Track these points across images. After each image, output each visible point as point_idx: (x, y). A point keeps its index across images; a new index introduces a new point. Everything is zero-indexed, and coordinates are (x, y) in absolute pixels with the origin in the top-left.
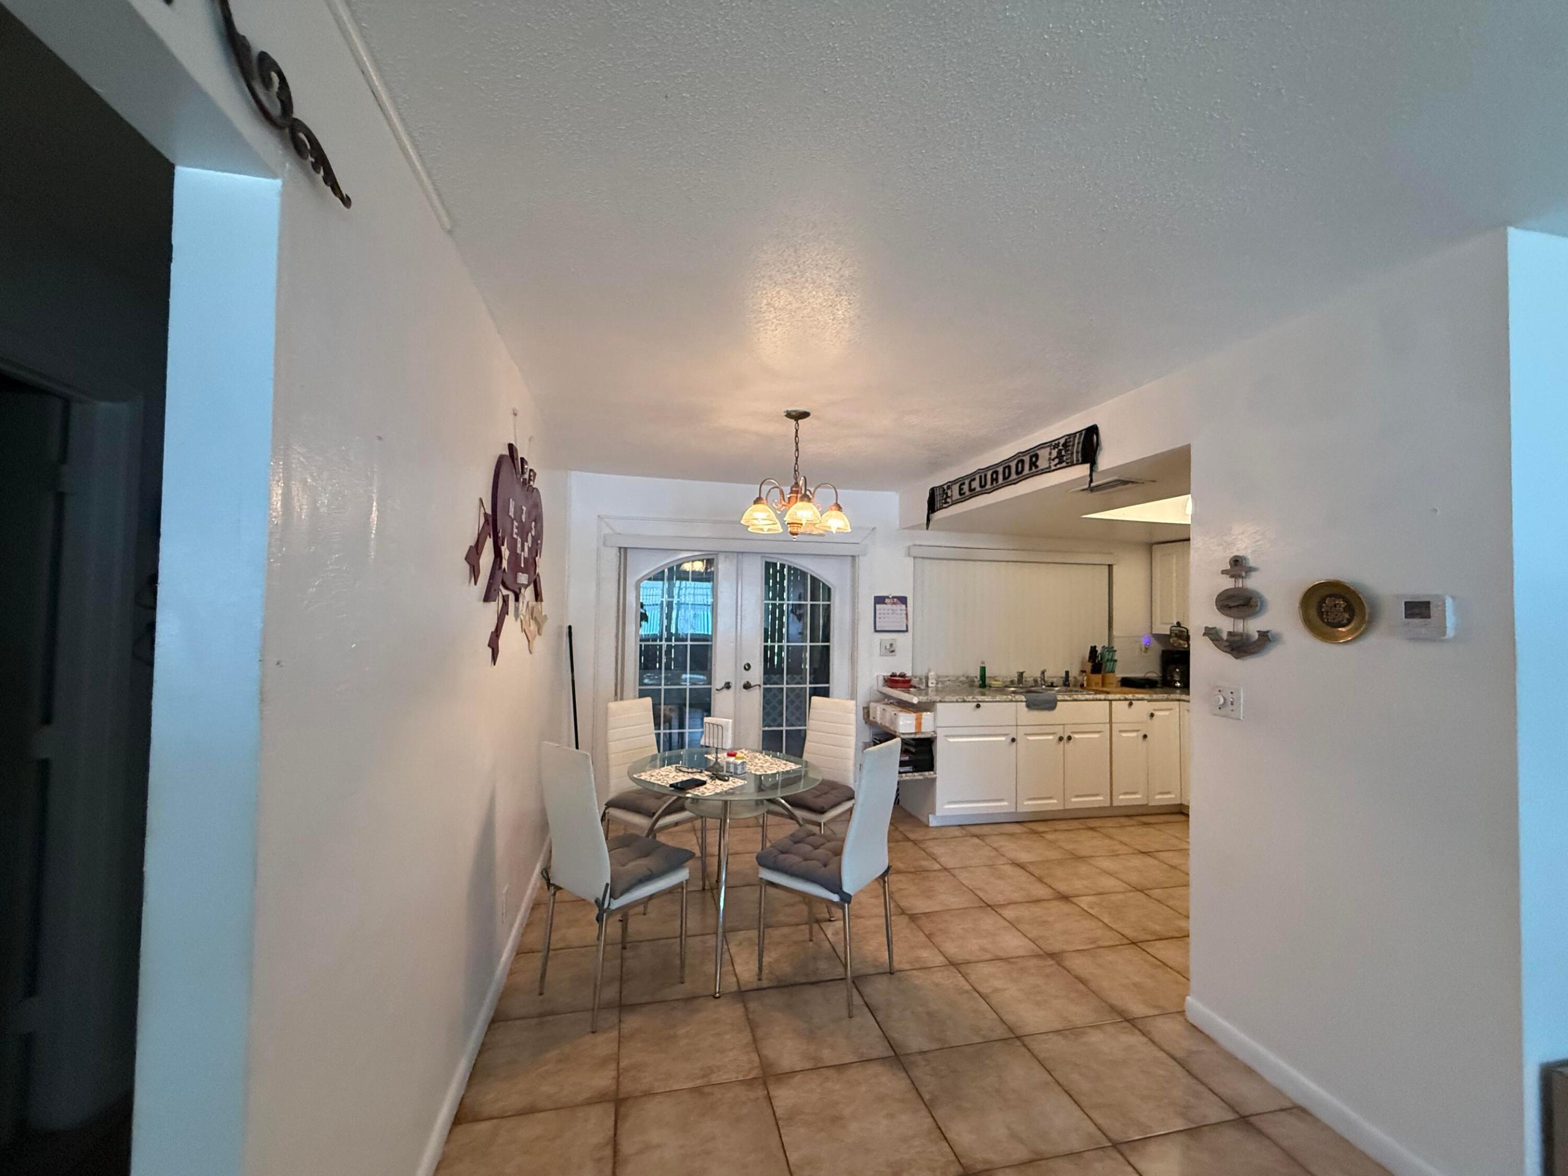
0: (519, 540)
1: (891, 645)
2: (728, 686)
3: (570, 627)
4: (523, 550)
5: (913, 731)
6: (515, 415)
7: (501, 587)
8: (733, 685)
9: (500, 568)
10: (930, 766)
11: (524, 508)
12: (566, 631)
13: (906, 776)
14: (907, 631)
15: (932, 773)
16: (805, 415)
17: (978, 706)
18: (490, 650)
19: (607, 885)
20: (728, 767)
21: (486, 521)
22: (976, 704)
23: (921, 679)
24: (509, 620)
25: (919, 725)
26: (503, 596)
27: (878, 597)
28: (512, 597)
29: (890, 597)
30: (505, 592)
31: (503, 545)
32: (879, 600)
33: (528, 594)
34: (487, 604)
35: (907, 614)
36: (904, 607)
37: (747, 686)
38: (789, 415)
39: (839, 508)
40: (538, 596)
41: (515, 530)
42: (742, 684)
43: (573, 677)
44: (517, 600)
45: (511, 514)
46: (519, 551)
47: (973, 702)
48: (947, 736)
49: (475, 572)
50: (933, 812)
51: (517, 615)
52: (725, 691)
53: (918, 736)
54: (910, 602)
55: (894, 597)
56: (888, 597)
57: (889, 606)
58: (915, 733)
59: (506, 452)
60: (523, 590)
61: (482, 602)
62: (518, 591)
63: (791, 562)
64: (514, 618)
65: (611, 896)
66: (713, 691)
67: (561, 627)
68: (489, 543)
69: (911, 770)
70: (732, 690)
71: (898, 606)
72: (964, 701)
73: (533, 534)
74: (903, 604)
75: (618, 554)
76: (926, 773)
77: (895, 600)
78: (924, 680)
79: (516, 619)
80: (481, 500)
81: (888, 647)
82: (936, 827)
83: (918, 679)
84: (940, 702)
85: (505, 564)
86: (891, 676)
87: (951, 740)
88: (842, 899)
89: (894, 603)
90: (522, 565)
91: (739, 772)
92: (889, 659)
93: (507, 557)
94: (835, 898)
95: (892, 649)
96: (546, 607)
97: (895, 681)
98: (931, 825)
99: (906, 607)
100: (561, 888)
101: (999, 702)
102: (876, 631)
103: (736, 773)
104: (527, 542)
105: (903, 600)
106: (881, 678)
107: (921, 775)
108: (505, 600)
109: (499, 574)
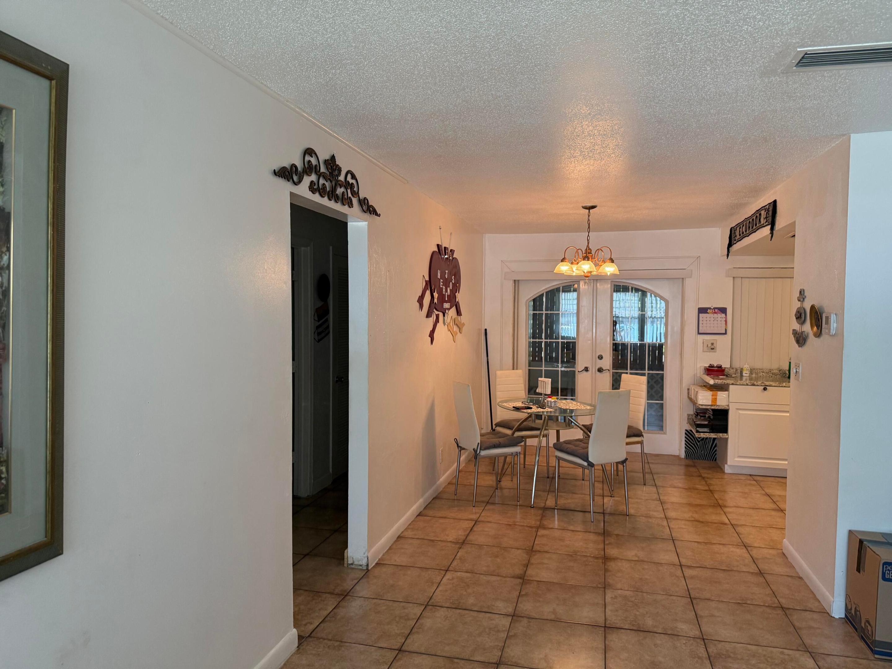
0: (444, 287)
1: (712, 344)
2: (586, 369)
3: (486, 330)
4: (446, 291)
5: (710, 404)
6: (440, 229)
7: (434, 310)
8: (590, 369)
9: (433, 302)
10: (725, 430)
11: (447, 271)
12: (483, 332)
13: (704, 435)
14: (726, 333)
15: (725, 434)
16: (593, 207)
17: (765, 389)
18: (430, 338)
19: (479, 443)
20: (548, 403)
21: (426, 284)
22: (763, 387)
23: (736, 370)
24: (440, 325)
25: (715, 400)
26: (436, 315)
27: (700, 308)
28: (441, 315)
29: (712, 308)
30: (437, 312)
31: (434, 292)
32: (702, 310)
33: (452, 312)
34: (428, 319)
35: (726, 321)
36: (723, 315)
37: (600, 370)
38: (585, 208)
39: (612, 261)
40: (459, 313)
41: (441, 284)
42: (597, 368)
43: (488, 359)
44: (444, 316)
45: (439, 277)
46: (444, 293)
47: (762, 386)
48: (737, 409)
49: (421, 306)
50: (726, 464)
51: (444, 323)
52: (585, 373)
53: (713, 408)
54: (729, 312)
55: (715, 308)
56: (710, 308)
57: (712, 315)
58: (712, 405)
59: (436, 249)
60: (447, 311)
61: (425, 318)
62: (444, 312)
63: (633, 284)
64: (443, 325)
65: (480, 449)
66: (577, 372)
67: (480, 330)
68: (428, 293)
69: (709, 431)
70: (590, 373)
71: (719, 314)
72: (754, 385)
73: (453, 282)
74: (723, 313)
75: (514, 284)
76: (721, 434)
77: (716, 310)
78: (739, 371)
79: (444, 325)
80: (423, 276)
81: (710, 345)
82: (728, 473)
83: (735, 370)
84: (733, 384)
85: (436, 301)
86: (709, 367)
87: (741, 412)
88: (588, 465)
89: (715, 313)
90: (446, 299)
91: (553, 406)
92: (712, 354)
93: (437, 297)
94: (585, 464)
95: (712, 347)
96: (464, 318)
97: (712, 371)
98: (726, 472)
99: (726, 315)
100: (464, 449)
101: (785, 387)
102: (699, 333)
103: (551, 407)
104: (449, 287)
105: (723, 310)
106: (703, 368)
107: (716, 435)
108: (437, 316)
109: (433, 305)
